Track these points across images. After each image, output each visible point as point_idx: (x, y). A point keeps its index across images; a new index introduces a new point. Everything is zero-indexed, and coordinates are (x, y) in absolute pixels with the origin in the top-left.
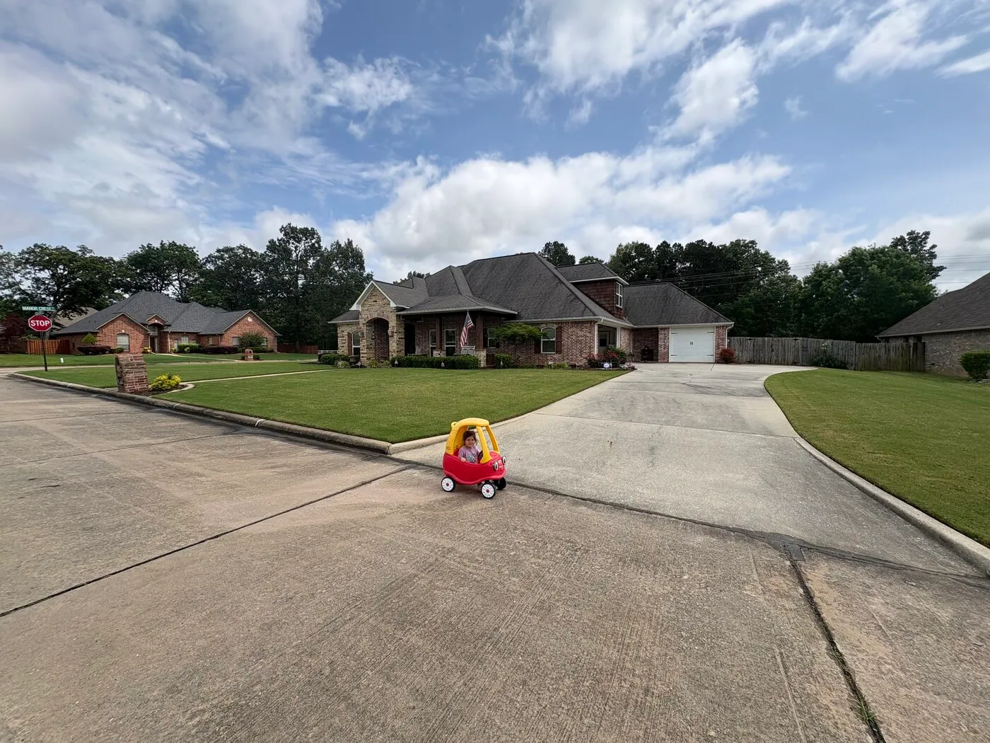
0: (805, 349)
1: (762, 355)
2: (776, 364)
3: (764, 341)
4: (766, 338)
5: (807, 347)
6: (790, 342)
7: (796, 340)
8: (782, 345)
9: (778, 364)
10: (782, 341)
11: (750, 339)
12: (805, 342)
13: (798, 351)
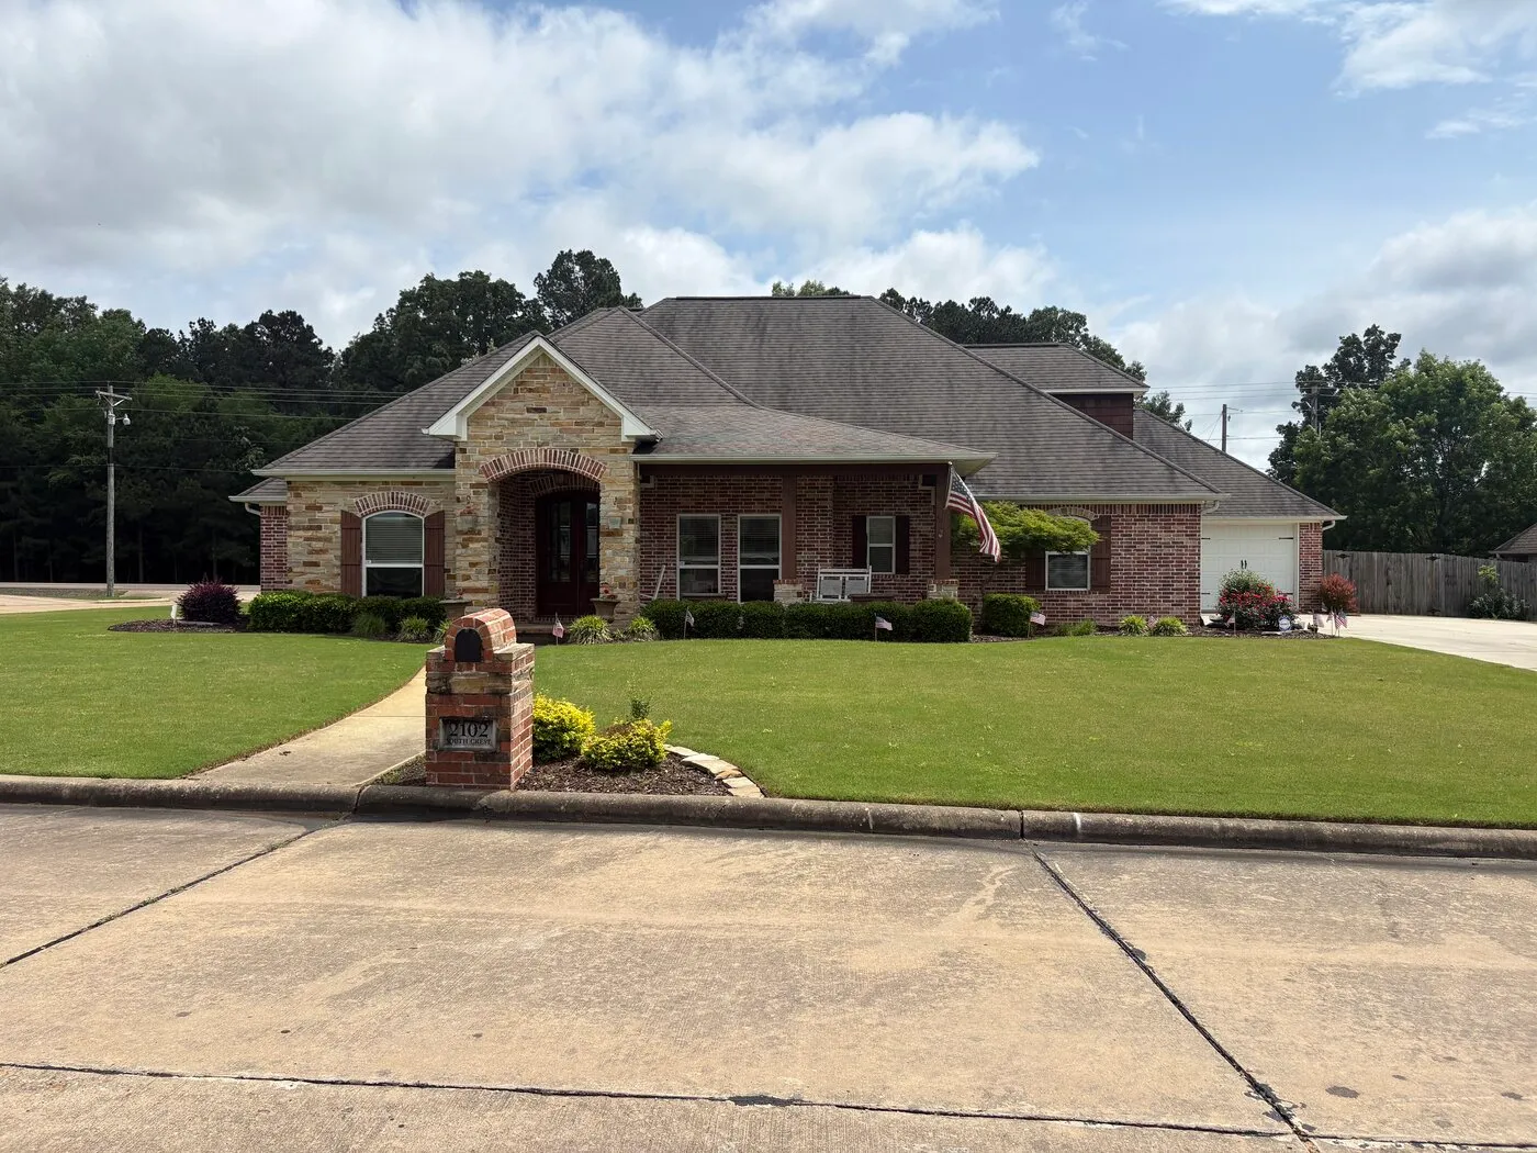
0: (1450, 579)
1: (1367, 591)
2: (1396, 614)
3: (1371, 560)
4: (1375, 554)
5: (1454, 576)
6: (1421, 564)
7: (1433, 559)
8: (1407, 569)
9: (1401, 614)
10: (1406, 562)
11: (1343, 556)
12: (1450, 564)
13: (1437, 584)
